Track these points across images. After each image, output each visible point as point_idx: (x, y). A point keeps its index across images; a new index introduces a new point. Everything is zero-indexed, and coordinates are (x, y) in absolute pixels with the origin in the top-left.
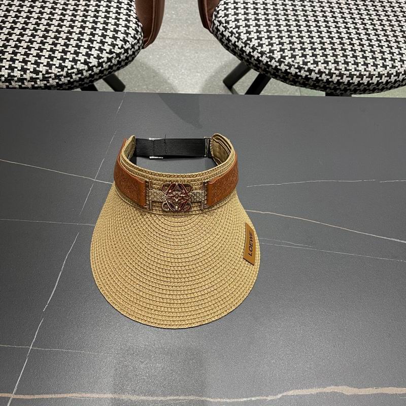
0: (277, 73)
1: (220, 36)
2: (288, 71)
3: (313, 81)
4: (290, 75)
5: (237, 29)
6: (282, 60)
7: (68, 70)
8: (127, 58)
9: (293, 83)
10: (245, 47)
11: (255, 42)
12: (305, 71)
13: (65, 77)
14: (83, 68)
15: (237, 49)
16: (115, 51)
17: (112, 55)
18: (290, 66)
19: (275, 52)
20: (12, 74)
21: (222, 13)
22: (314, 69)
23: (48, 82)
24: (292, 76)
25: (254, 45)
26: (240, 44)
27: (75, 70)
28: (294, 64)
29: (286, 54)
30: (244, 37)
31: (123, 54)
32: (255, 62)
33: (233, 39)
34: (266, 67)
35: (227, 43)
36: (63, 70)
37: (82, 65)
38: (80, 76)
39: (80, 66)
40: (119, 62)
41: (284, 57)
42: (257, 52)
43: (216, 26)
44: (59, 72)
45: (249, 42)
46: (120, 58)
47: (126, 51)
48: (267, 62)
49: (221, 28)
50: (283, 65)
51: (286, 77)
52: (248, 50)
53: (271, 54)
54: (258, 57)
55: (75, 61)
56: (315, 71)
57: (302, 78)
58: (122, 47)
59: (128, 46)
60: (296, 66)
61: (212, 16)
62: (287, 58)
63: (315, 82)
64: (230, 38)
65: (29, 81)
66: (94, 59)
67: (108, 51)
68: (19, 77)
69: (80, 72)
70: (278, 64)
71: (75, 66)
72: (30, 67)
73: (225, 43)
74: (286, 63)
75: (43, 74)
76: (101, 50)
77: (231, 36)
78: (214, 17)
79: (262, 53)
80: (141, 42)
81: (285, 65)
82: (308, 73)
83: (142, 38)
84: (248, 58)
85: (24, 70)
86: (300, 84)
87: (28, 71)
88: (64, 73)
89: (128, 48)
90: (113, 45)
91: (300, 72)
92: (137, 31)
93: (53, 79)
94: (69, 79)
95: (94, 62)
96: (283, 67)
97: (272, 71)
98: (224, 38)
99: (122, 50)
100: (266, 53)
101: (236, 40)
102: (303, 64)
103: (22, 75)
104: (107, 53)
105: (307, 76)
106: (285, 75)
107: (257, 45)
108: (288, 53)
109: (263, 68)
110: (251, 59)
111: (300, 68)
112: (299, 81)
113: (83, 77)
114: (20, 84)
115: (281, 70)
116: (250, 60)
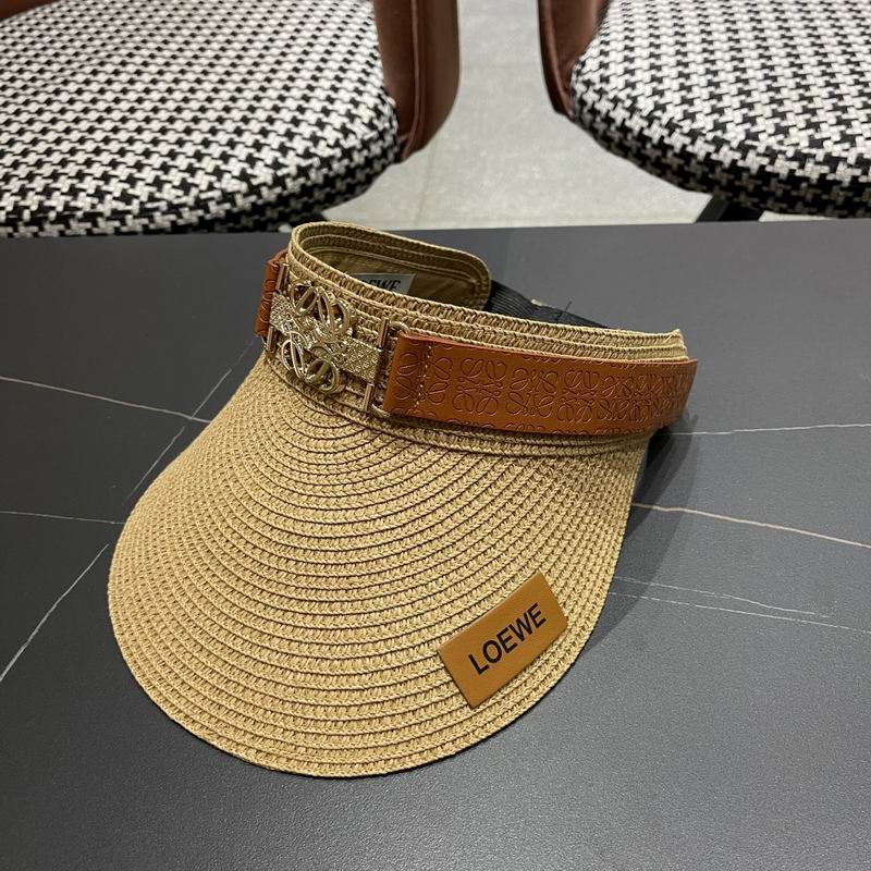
0: (737, 183)
1: (588, 117)
2: (769, 169)
3: (843, 189)
4: (774, 181)
5: (628, 90)
6: (749, 142)
7: (201, 192)
8: (350, 172)
9: (784, 206)
10: (649, 126)
11: (675, 112)
12: (817, 163)
13: (192, 209)
14: (236, 188)
15: (629, 137)
16: (320, 153)
17: (309, 162)
18: (771, 155)
19: (729, 126)
20: (73, 204)
21: (592, 64)
22: (844, 154)
23: (151, 219)
24: (780, 181)
25: (673, 118)
26: (636, 123)
27: (216, 194)
28: (783, 148)
29: (761, 128)
30: (646, 105)
31: (340, 160)
32: (677, 162)
33: (619, 115)
34: (706, 169)
35: (605, 132)
36: (187, 193)
37: (235, 181)
38: (227, 206)
39: (230, 184)
40: (329, 181)
41: (755, 137)
42: (682, 134)
43: (578, 95)
44: (178, 197)
45: (658, 113)
46: (330, 168)
47: (347, 153)
48: (709, 154)
49: (591, 97)
50: (751, 155)
51: (765, 189)
52: (655, 132)
53: (719, 133)
54: (684, 146)
55: (218, 173)
56: (846, 159)
57: (811, 186)
58: (337, 144)
59: (352, 142)
60: (790, 154)
61: (571, 76)
62: (761, 136)
63: (851, 194)
64: (612, 114)
65: (108, 219)
66: (266, 170)
67: (300, 152)
68: (88, 209)
69: (228, 197)
70: (737, 156)
71: (217, 185)
72: (115, 187)
73: (601, 132)
74: (761, 149)
75: (142, 203)
76: (283, 149)
77: (614, 109)
78: (574, 78)
79: (694, 135)
80: (389, 139)
81: (758, 155)
82: (825, 169)
83: (394, 131)
84: (658, 153)
85: (100, 194)
86: (806, 204)
87: (108, 197)
88: (190, 200)
89: (352, 149)
90: (315, 140)
91: (802, 167)
92: (379, 114)
93: (164, 213)
94: (200, 212)
95: (263, 174)
96: (753, 162)
97: (724, 179)
98: (598, 119)
99: (337, 152)
100: (704, 132)
101: (627, 114)
102: (811, 146)
103: (93, 206)
104: (298, 155)
105: (823, 176)
106: (759, 182)
107: (679, 116)
108: (765, 125)
109: (699, 173)
110: (664, 155)
111: (801, 158)
112: (802, 193)
113: (235, 210)
114: (88, 225)
115: (747, 169)
116: (663, 161)
